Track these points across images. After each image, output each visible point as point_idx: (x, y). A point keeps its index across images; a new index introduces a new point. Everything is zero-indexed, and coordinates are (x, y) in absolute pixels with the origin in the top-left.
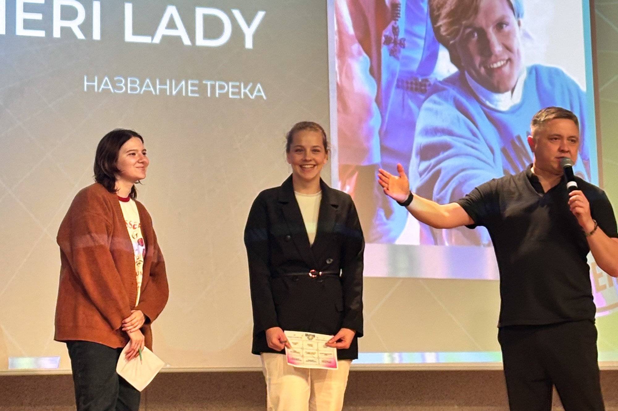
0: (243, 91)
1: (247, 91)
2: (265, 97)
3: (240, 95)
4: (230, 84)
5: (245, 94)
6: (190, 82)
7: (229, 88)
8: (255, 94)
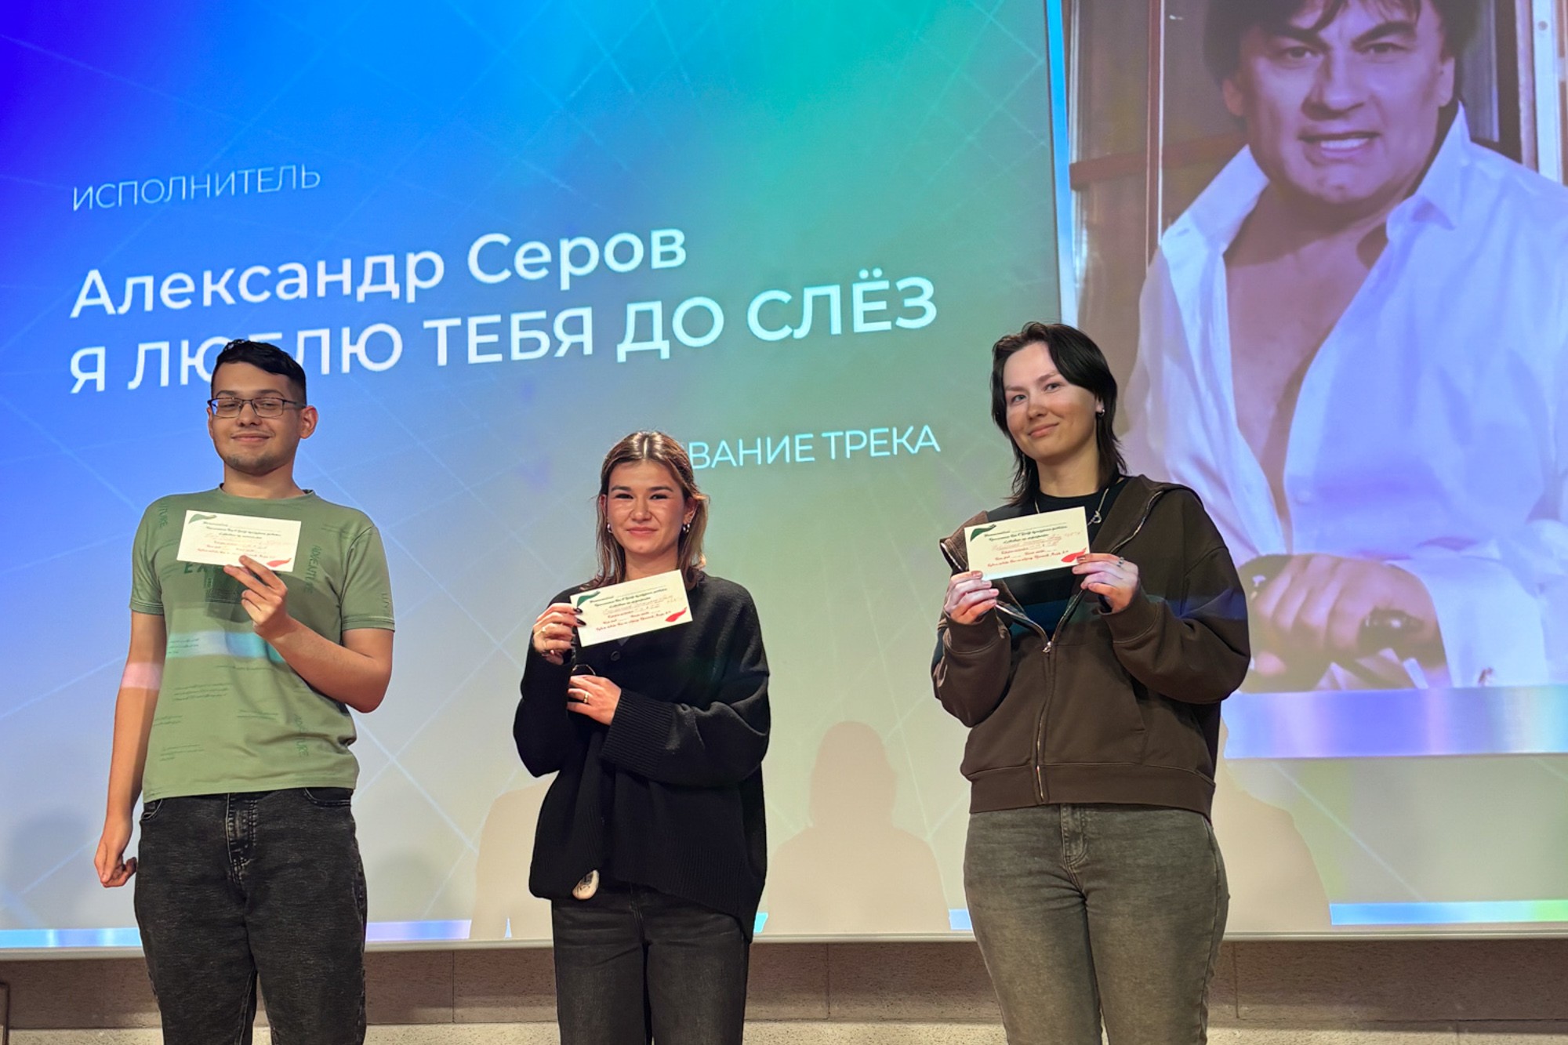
0: (896, 441)
1: (904, 441)
2: (938, 449)
3: (891, 450)
4: (872, 432)
5: (901, 446)
6: (797, 438)
7: (871, 440)
8: (920, 443)
